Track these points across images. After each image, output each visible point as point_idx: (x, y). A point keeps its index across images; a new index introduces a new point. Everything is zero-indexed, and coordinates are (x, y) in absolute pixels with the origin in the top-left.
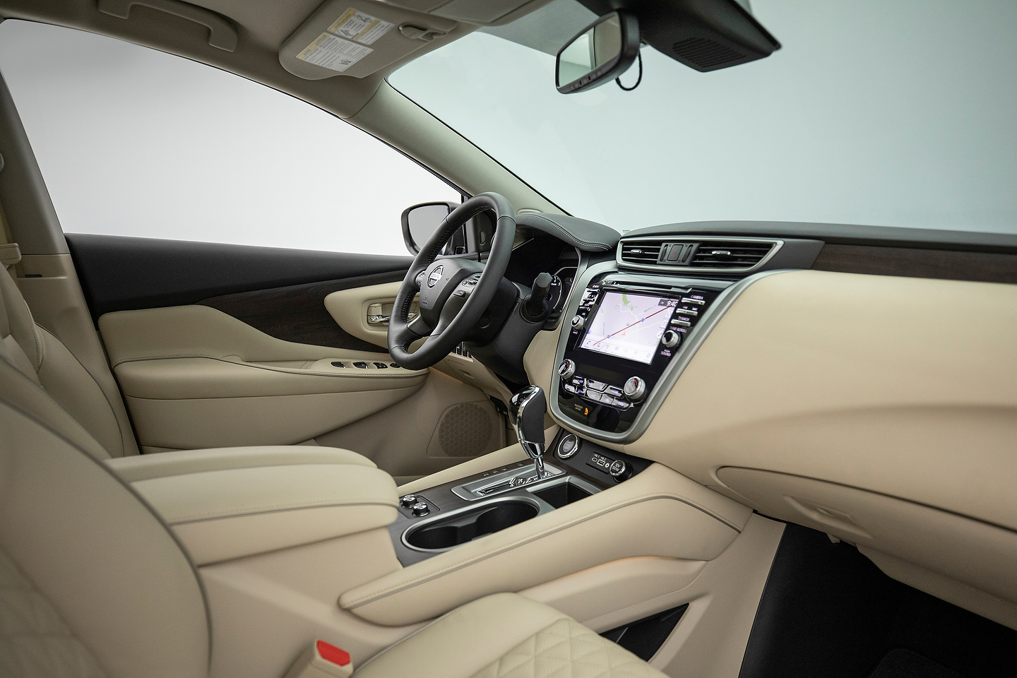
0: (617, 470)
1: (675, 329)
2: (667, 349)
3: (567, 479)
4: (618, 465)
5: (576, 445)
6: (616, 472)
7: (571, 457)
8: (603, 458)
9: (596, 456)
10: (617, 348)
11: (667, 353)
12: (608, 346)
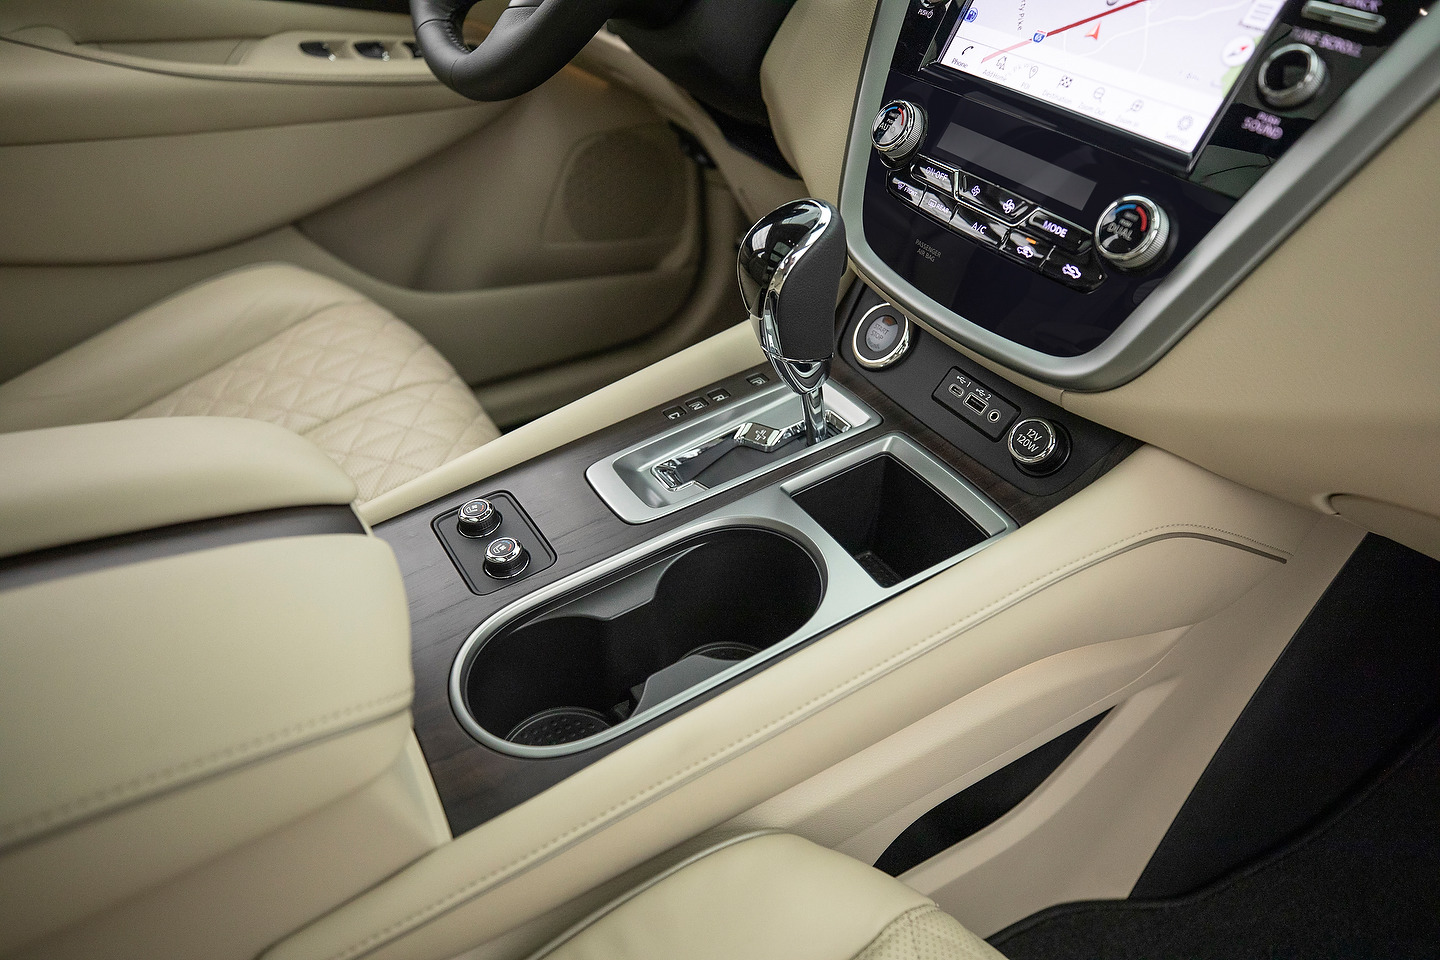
0: (1033, 448)
1: (1311, 36)
2: (1273, 109)
3: (885, 444)
4: (1033, 433)
5: (906, 337)
6: (1029, 454)
7: (887, 368)
8: (981, 392)
9: (962, 379)
10: (1066, 82)
11: (1268, 127)
12: (1034, 70)
